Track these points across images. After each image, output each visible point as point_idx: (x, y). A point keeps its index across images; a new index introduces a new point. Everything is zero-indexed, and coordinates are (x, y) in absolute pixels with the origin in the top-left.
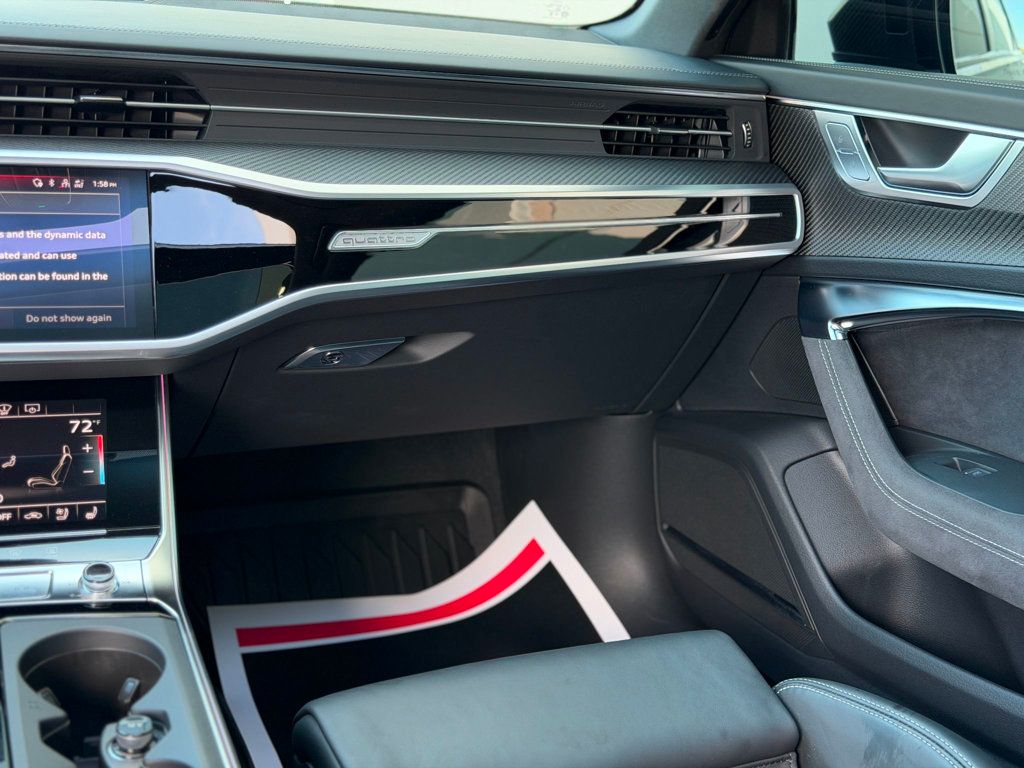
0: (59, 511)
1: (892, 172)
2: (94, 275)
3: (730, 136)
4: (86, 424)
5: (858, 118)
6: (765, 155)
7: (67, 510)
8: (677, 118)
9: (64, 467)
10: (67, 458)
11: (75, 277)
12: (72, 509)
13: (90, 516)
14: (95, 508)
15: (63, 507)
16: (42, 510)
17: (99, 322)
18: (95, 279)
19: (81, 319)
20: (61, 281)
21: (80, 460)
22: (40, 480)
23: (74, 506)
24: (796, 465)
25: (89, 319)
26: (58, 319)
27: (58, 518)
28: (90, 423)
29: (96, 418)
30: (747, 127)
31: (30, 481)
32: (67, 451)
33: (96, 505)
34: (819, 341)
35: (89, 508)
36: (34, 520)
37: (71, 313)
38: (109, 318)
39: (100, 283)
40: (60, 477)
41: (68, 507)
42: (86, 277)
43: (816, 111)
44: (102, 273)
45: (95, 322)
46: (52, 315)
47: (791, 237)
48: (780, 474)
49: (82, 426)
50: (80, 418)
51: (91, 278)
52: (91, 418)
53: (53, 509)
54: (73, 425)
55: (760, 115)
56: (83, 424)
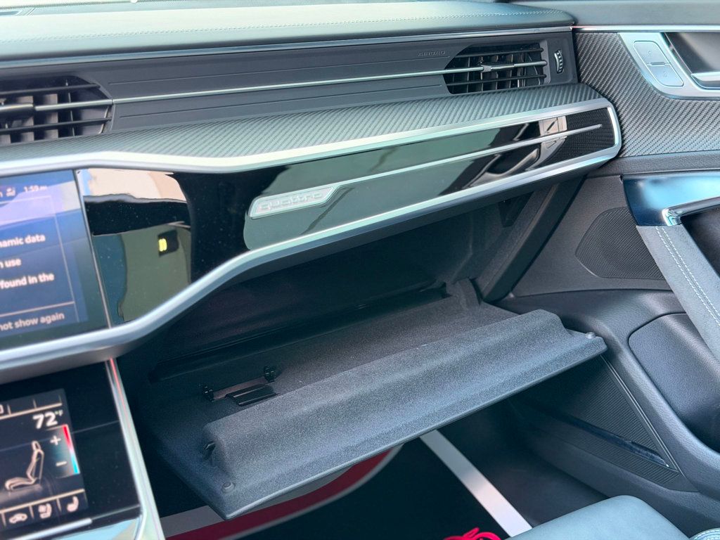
0: (42, 509)
1: (703, 76)
2: (40, 277)
3: (544, 65)
4: (49, 418)
5: (663, 34)
6: (574, 77)
7: (49, 506)
8: (500, 56)
9: (38, 463)
10: (39, 455)
11: (22, 282)
12: (53, 503)
13: (72, 507)
14: (76, 500)
15: (44, 504)
16: (25, 511)
17: (53, 322)
18: (41, 281)
19: (35, 321)
20: (10, 289)
21: (50, 453)
22: (18, 481)
23: (55, 501)
24: (635, 333)
25: (43, 320)
26: (13, 325)
27: (43, 516)
28: (52, 415)
29: (57, 409)
30: (558, 56)
31: (8, 484)
32: (37, 447)
33: (76, 495)
34: (656, 227)
35: (69, 500)
36: (19, 523)
37: (24, 317)
38: (61, 316)
39: (48, 283)
40: (36, 474)
41: (50, 502)
42: (33, 280)
43: (621, 34)
44: (47, 273)
45: (49, 322)
46: (7, 322)
47: (611, 144)
48: (625, 343)
49: (46, 420)
50: (43, 412)
51: (38, 280)
52: (53, 410)
53: (36, 508)
54: (36, 421)
55: (568, 44)
56: (47, 416)
